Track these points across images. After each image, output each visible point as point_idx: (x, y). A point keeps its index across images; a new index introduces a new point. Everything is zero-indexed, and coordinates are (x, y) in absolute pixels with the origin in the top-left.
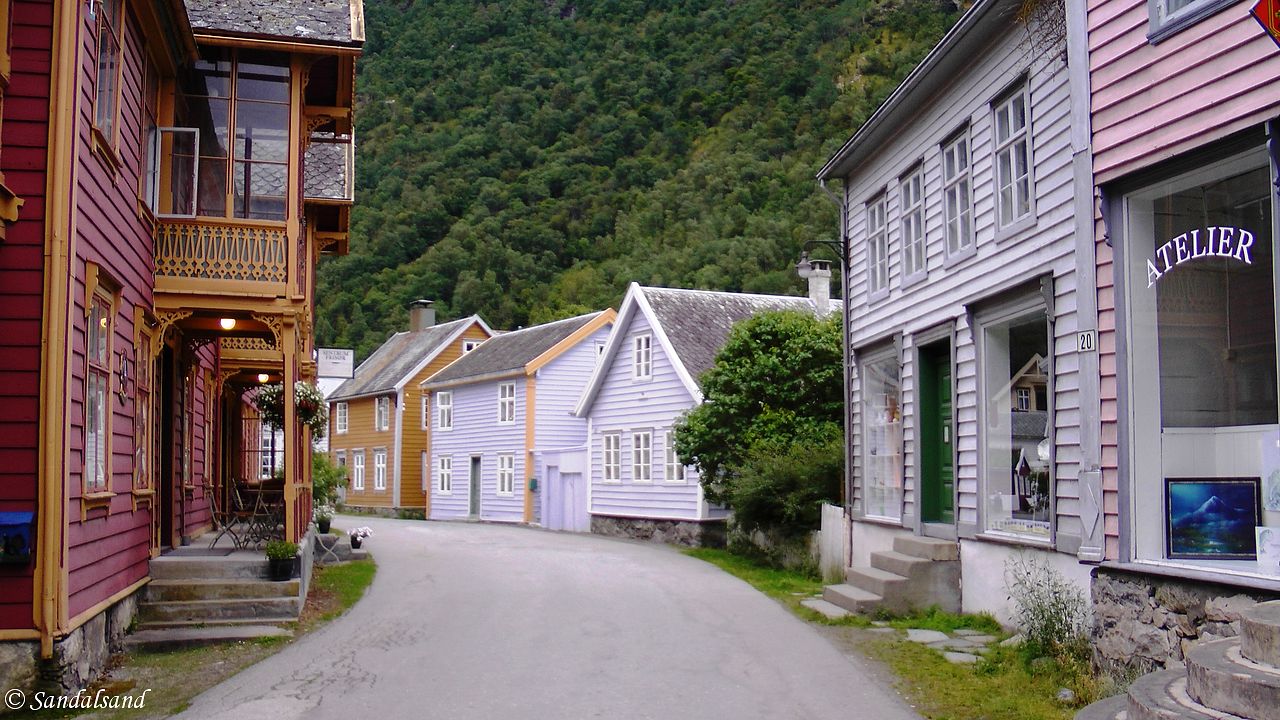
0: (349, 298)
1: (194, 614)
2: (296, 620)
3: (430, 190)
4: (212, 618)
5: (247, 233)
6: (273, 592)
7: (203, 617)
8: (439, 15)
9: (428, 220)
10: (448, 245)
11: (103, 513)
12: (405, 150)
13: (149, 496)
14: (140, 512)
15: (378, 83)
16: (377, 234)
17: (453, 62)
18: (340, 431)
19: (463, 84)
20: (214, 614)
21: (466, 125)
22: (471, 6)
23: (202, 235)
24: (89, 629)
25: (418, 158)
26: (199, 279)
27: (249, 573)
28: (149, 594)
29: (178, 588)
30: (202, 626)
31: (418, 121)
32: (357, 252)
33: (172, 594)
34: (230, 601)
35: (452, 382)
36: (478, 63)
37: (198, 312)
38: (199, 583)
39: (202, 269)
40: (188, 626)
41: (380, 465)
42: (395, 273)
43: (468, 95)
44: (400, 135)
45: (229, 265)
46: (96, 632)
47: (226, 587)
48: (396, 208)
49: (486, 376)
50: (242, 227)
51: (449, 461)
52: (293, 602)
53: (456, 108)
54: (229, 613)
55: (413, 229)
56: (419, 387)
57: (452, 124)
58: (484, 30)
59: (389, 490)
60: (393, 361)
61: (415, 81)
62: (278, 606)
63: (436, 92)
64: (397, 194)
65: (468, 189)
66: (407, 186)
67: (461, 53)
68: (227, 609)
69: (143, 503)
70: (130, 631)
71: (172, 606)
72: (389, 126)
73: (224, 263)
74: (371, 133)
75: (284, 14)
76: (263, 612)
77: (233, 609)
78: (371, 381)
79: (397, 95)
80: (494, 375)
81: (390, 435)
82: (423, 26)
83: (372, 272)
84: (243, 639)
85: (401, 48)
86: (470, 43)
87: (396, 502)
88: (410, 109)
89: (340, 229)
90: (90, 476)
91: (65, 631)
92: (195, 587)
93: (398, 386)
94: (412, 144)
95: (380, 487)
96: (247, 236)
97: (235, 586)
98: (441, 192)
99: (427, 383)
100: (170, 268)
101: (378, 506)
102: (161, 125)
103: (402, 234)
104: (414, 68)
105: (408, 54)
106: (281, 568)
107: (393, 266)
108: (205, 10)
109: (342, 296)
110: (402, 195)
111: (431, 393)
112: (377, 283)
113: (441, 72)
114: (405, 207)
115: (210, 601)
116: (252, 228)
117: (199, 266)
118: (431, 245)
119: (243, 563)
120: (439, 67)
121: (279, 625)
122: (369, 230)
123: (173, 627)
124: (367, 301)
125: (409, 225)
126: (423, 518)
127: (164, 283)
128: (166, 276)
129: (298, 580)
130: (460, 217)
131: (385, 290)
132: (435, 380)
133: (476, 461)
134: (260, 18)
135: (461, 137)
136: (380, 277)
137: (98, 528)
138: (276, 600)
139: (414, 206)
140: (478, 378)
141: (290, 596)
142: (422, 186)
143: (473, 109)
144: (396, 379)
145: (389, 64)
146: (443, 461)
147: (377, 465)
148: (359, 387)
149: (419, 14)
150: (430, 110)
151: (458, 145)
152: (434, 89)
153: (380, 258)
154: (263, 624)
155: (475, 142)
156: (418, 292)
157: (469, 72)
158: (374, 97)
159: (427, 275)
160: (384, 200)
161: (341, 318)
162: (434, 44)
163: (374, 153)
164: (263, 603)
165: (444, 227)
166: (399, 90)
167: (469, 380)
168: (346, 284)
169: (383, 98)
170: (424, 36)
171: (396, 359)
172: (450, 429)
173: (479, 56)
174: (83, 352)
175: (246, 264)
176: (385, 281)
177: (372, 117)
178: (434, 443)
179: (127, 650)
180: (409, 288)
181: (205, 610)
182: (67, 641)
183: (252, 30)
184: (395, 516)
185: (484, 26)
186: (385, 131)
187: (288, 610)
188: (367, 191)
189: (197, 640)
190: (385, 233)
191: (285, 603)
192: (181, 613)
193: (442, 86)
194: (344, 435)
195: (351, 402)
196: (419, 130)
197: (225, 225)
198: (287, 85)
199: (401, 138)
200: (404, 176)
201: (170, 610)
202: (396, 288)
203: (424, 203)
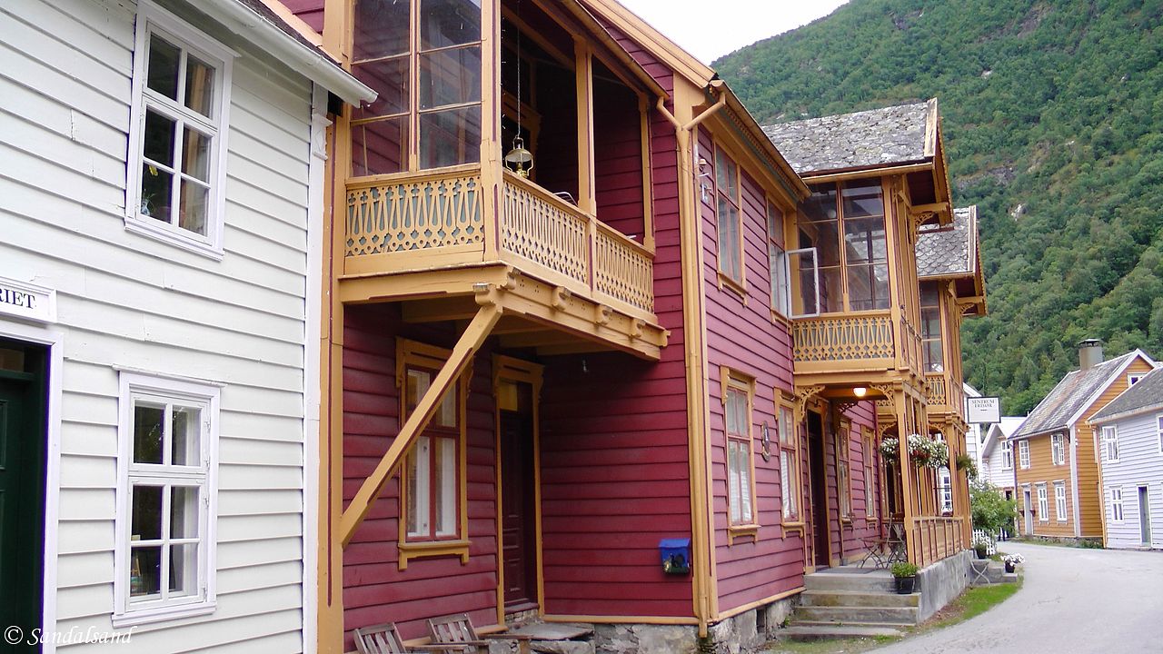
0: (1050, 337)
1: (835, 616)
2: (913, 625)
3: (1117, 222)
4: (849, 620)
5: (861, 322)
6: (897, 603)
7: (842, 619)
8: (1106, 50)
9: (1116, 252)
10: (1140, 274)
11: (752, 539)
12: (1089, 187)
13: (801, 527)
14: (788, 540)
15: (1056, 128)
16: (1069, 273)
17: (1126, 93)
18: (1023, 467)
19: (1137, 113)
20: (850, 618)
21: (1146, 152)
22: (1136, 35)
23: (827, 327)
24: (740, 620)
25: (1103, 193)
26: (828, 361)
27: (879, 587)
28: (803, 600)
29: (823, 596)
30: (839, 625)
31: (1098, 157)
32: (1053, 291)
33: (820, 601)
34: (865, 608)
35: (1114, 416)
36: (1150, 89)
37: (828, 386)
38: (840, 594)
39: (829, 354)
40: (829, 625)
41: (1060, 498)
42: (1091, 307)
43: (1144, 123)
44: (1083, 173)
45: (849, 348)
46: (747, 623)
47: (861, 597)
48: (1086, 245)
49: (1144, 409)
50: (856, 318)
51: (1119, 492)
52: (911, 610)
53: (1133, 137)
54: (862, 617)
55: (1104, 263)
56: (1086, 422)
57: (1131, 154)
58: (1153, 55)
59: (1070, 521)
60: (1066, 399)
61: (1091, 119)
62: (899, 613)
63: (1112, 126)
64: (1085, 231)
65: (1154, 216)
66: (1095, 221)
67: (1131, 83)
68: (861, 614)
69: (794, 533)
70: (783, 625)
71: (818, 609)
72: (1071, 166)
73: (844, 347)
74: (1055, 177)
75: (873, 145)
76: (888, 617)
77: (866, 614)
78: (1047, 419)
79: (1075, 136)
80: (1151, 408)
81: (1066, 470)
82: (1091, 64)
83: (1069, 310)
84: (865, 636)
85: (1074, 89)
86: (1139, 71)
87: (1077, 532)
88: (1089, 147)
89: (977, 293)
90: (734, 515)
91: (716, 620)
92: (837, 596)
93: (1070, 423)
94: (1095, 181)
95: (1062, 518)
96: (861, 324)
97: (868, 596)
98: (1128, 223)
99: (1093, 418)
100: (805, 355)
101: (1061, 536)
102: (788, 250)
103: (1094, 268)
104: (1089, 106)
105: (1081, 94)
106: (905, 584)
107: (1089, 302)
108: (814, 155)
109: (1044, 335)
110: (1091, 231)
111: (1098, 428)
112: (1075, 319)
113: (1114, 105)
114: (1094, 242)
115: (851, 607)
116: (864, 318)
117: (827, 351)
118: (1123, 276)
119: (876, 579)
120: (1113, 101)
121: (897, 628)
122: (1063, 269)
123: (818, 625)
124: (1067, 338)
125: (1100, 259)
126: (1101, 547)
127: (802, 367)
128: (803, 362)
129: (918, 594)
130: (1150, 245)
131: (1083, 325)
132: (1100, 415)
133: (1143, 490)
134: (854, 153)
135: (1142, 165)
136: (1076, 313)
137: (746, 550)
138: (898, 609)
139: (1102, 240)
140: (1137, 411)
141: (909, 606)
142: (1109, 219)
143: (1151, 135)
144: (1068, 417)
145: (1064, 107)
146: (1114, 491)
147: (1057, 498)
148: (1036, 425)
149: (1086, 54)
150: (1108, 144)
151: (1140, 174)
152: (1110, 124)
153: (1075, 294)
154: (886, 626)
155: (1157, 168)
156: (1114, 324)
157: (1143, 99)
158: (1053, 142)
159: (1121, 307)
160: (1074, 238)
161: (1044, 356)
162: (1105, 79)
163: (1060, 195)
164: (888, 611)
165: (1135, 257)
166: (1077, 131)
167: (1130, 413)
168: (1046, 323)
169: (1062, 141)
170: (1093, 74)
171: (1069, 397)
172: (1118, 461)
173: (1151, 83)
174: (723, 429)
175: (862, 346)
176: (1081, 316)
177: (1055, 161)
178: (1104, 475)
179: (780, 639)
180: (1106, 321)
181: (843, 614)
182: (717, 626)
183: (847, 165)
184: (1076, 545)
185: (1152, 51)
186: (1068, 172)
187: (908, 617)
188: (1057, 232)
189: (831, 635)
190: (1077, 271)
191: (905, 611)
192: (825, 615)
193: (1117, 118)
194: (1027, 470)
195: (1031, 439)
196: (1101, 164)
197: (843, 318)
198: (880, 200)
199: (1084, 176)
200: (1090, 212)
201: (817, 613)
202: (1093, 322)
203: (1112, 236)
